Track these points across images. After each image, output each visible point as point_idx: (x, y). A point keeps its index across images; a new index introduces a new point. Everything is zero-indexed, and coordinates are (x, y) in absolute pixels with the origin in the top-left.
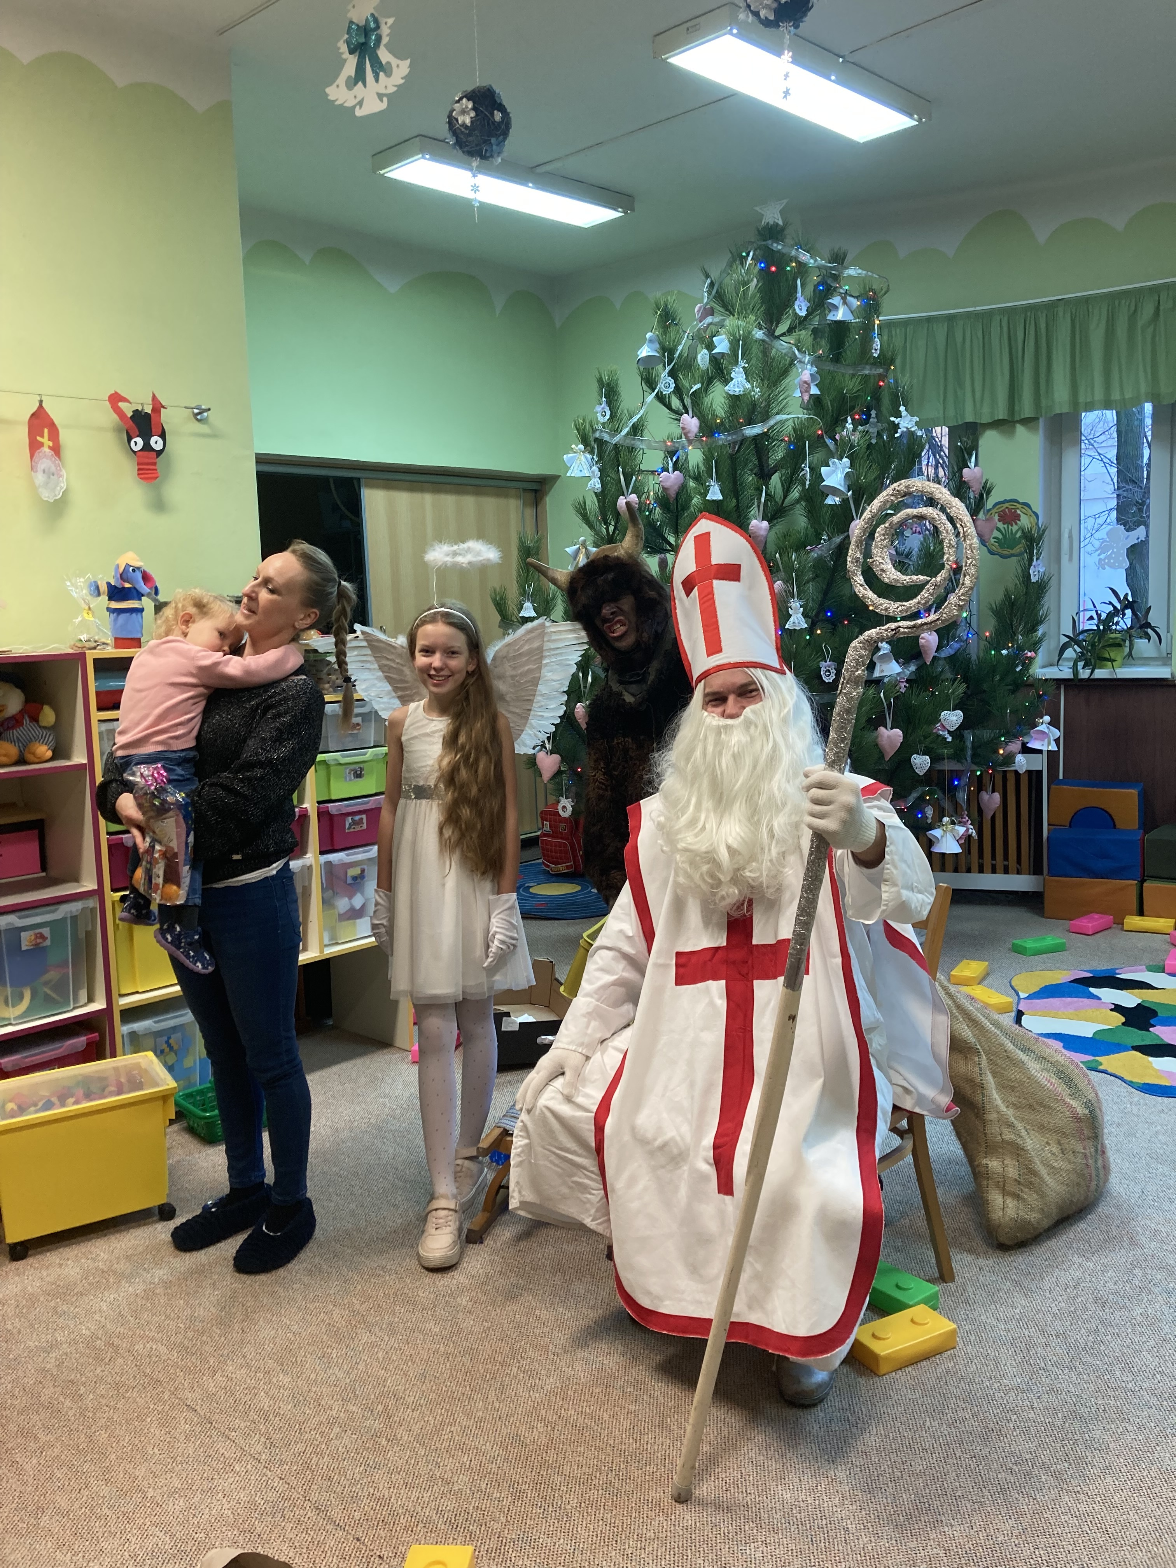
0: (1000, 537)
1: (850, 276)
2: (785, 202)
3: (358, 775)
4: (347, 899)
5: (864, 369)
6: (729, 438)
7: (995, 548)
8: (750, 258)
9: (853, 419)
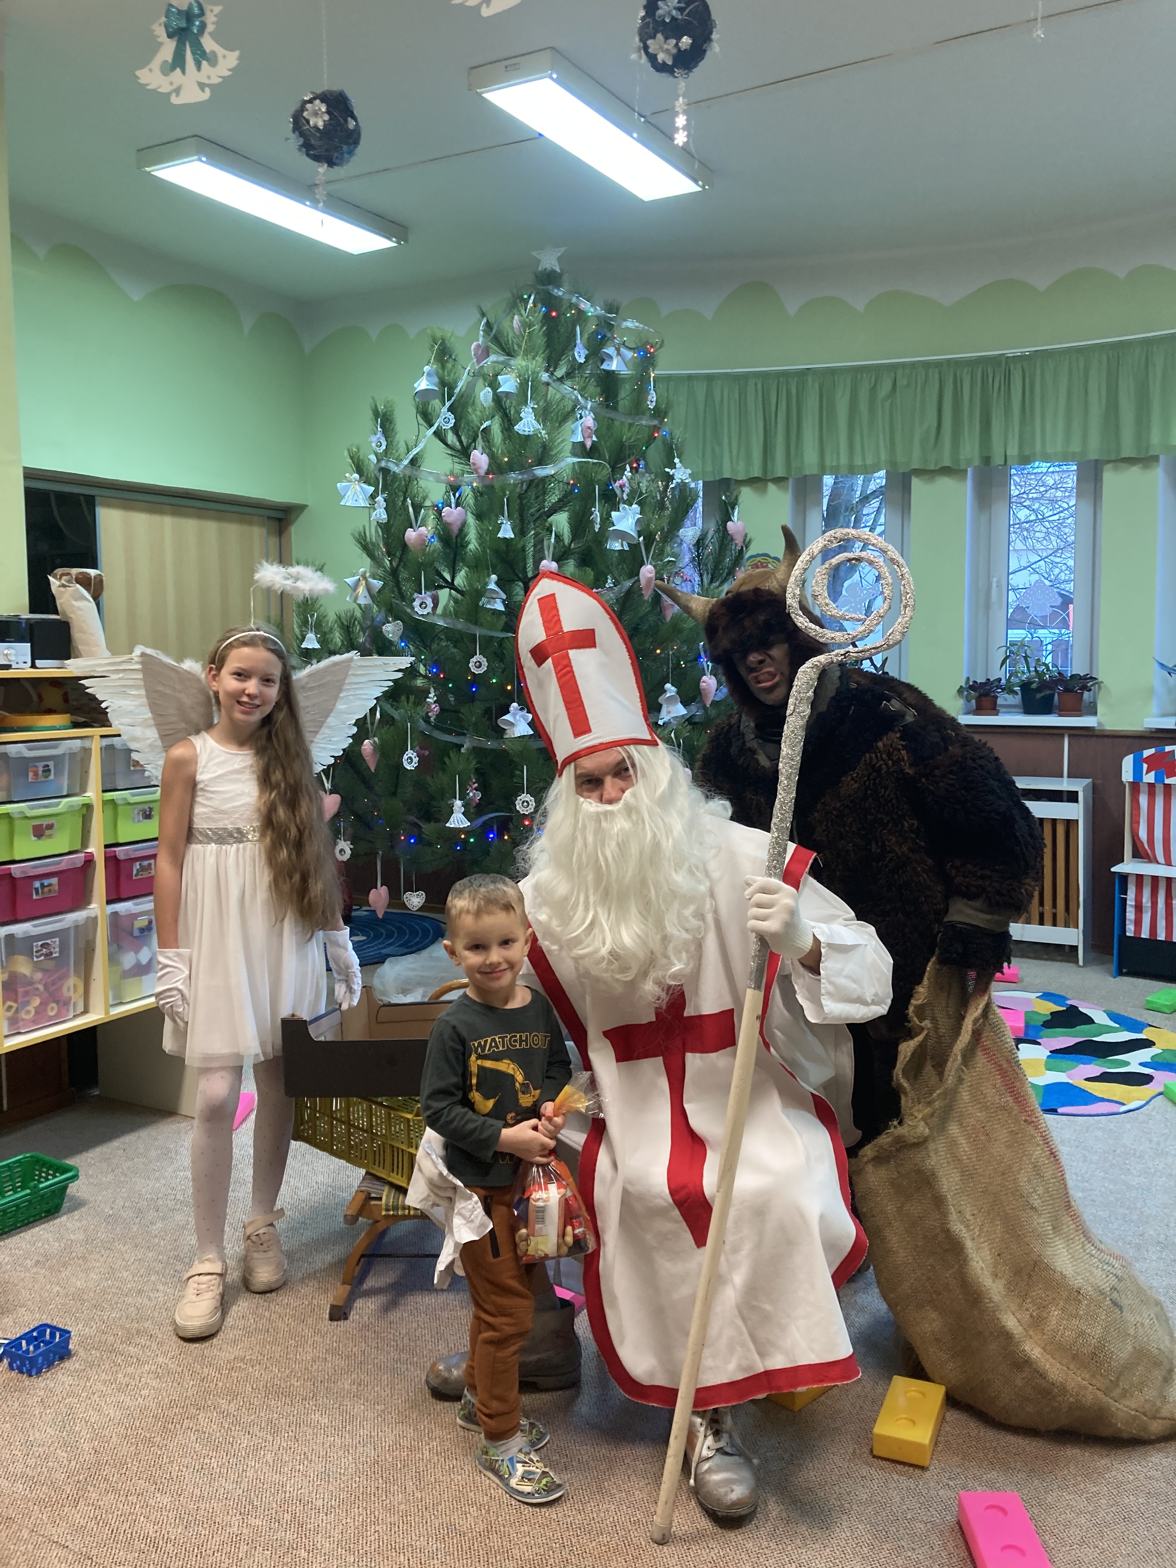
1: (627, 328)
2: (563, 249)
3: (148, 816)
4: (132, 953)
5: (641, 419)
6: (520, 477)
8: (531, 301)
9: (631, 468)
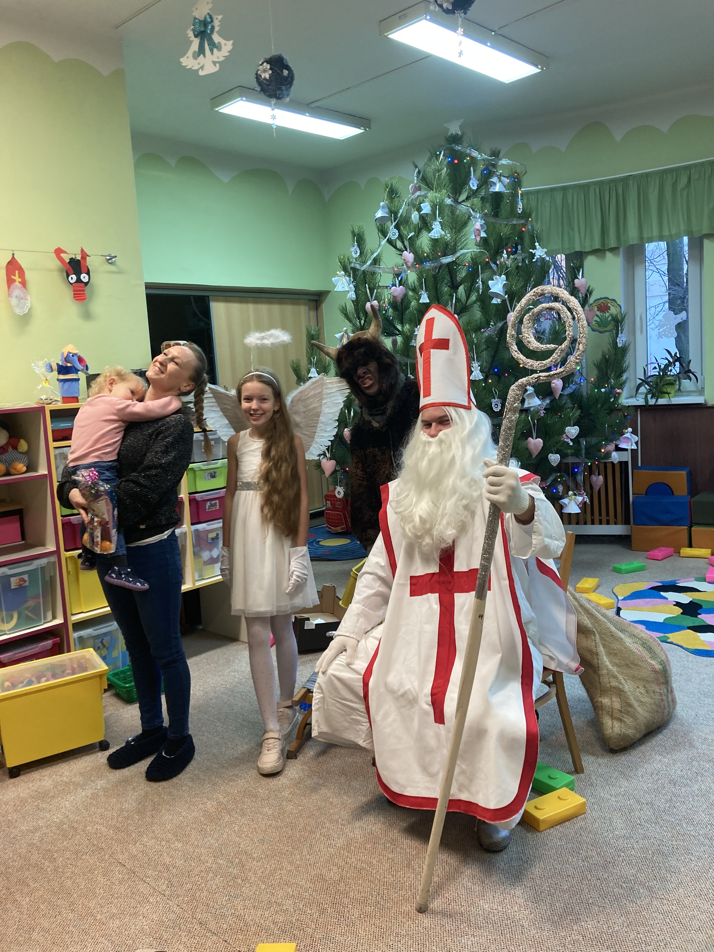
0: (598, 320)
1: (503, 165)
2: (462, 120)
3: (213, 476)
4: (208, 552)
5: (513, 220)
6: (433, 265)
7: (596, 327)
8: (442, 155)
9: (507, 251)
